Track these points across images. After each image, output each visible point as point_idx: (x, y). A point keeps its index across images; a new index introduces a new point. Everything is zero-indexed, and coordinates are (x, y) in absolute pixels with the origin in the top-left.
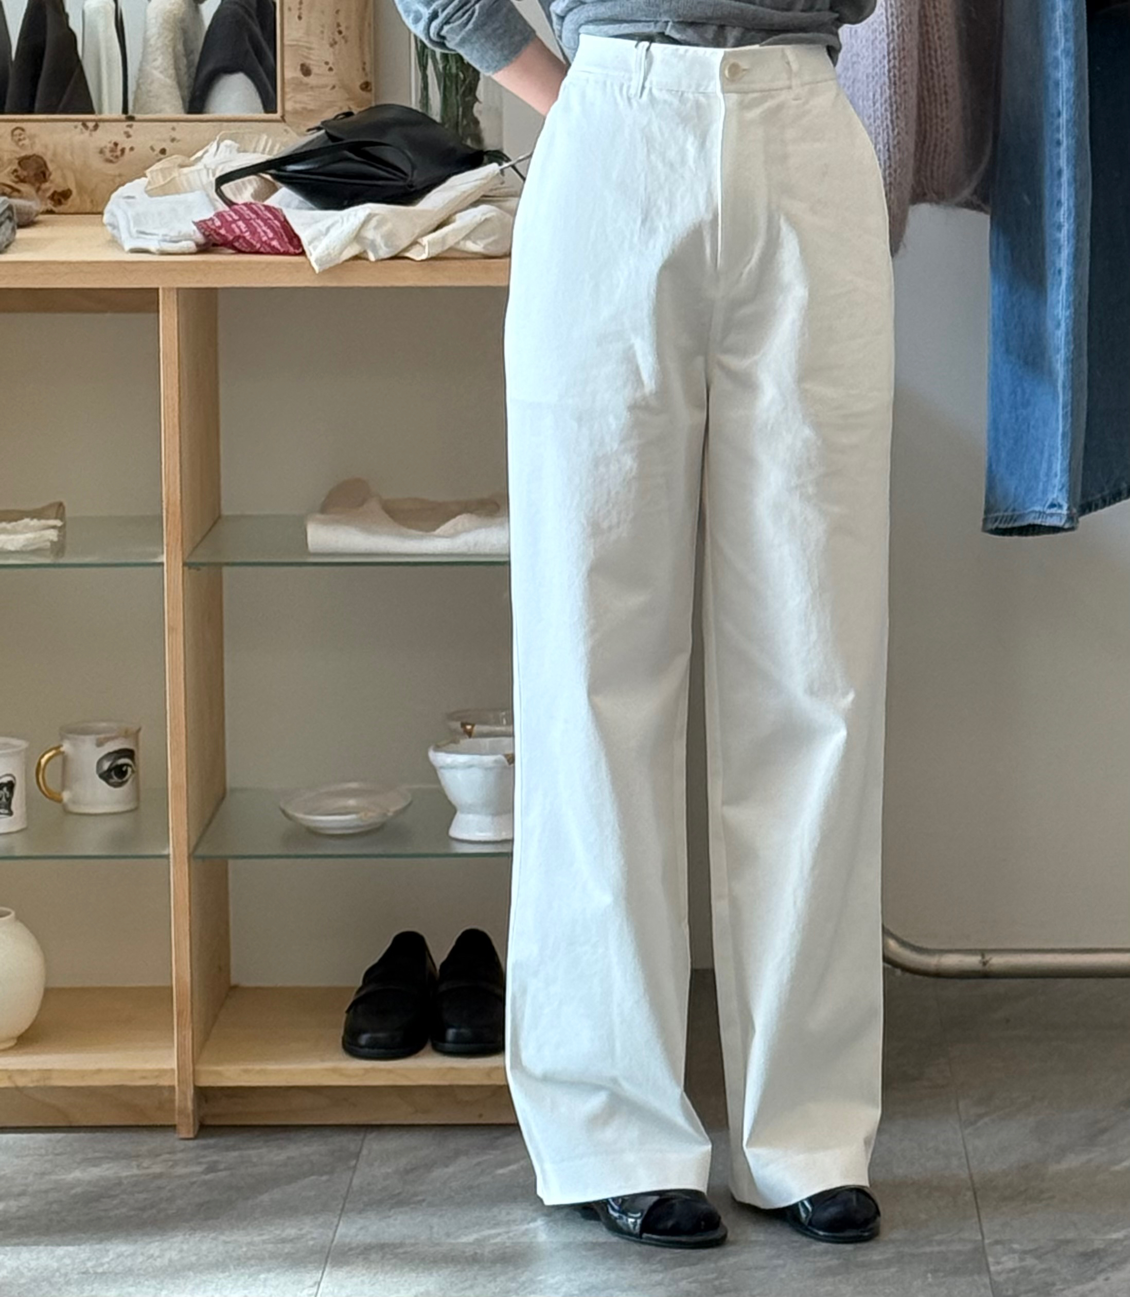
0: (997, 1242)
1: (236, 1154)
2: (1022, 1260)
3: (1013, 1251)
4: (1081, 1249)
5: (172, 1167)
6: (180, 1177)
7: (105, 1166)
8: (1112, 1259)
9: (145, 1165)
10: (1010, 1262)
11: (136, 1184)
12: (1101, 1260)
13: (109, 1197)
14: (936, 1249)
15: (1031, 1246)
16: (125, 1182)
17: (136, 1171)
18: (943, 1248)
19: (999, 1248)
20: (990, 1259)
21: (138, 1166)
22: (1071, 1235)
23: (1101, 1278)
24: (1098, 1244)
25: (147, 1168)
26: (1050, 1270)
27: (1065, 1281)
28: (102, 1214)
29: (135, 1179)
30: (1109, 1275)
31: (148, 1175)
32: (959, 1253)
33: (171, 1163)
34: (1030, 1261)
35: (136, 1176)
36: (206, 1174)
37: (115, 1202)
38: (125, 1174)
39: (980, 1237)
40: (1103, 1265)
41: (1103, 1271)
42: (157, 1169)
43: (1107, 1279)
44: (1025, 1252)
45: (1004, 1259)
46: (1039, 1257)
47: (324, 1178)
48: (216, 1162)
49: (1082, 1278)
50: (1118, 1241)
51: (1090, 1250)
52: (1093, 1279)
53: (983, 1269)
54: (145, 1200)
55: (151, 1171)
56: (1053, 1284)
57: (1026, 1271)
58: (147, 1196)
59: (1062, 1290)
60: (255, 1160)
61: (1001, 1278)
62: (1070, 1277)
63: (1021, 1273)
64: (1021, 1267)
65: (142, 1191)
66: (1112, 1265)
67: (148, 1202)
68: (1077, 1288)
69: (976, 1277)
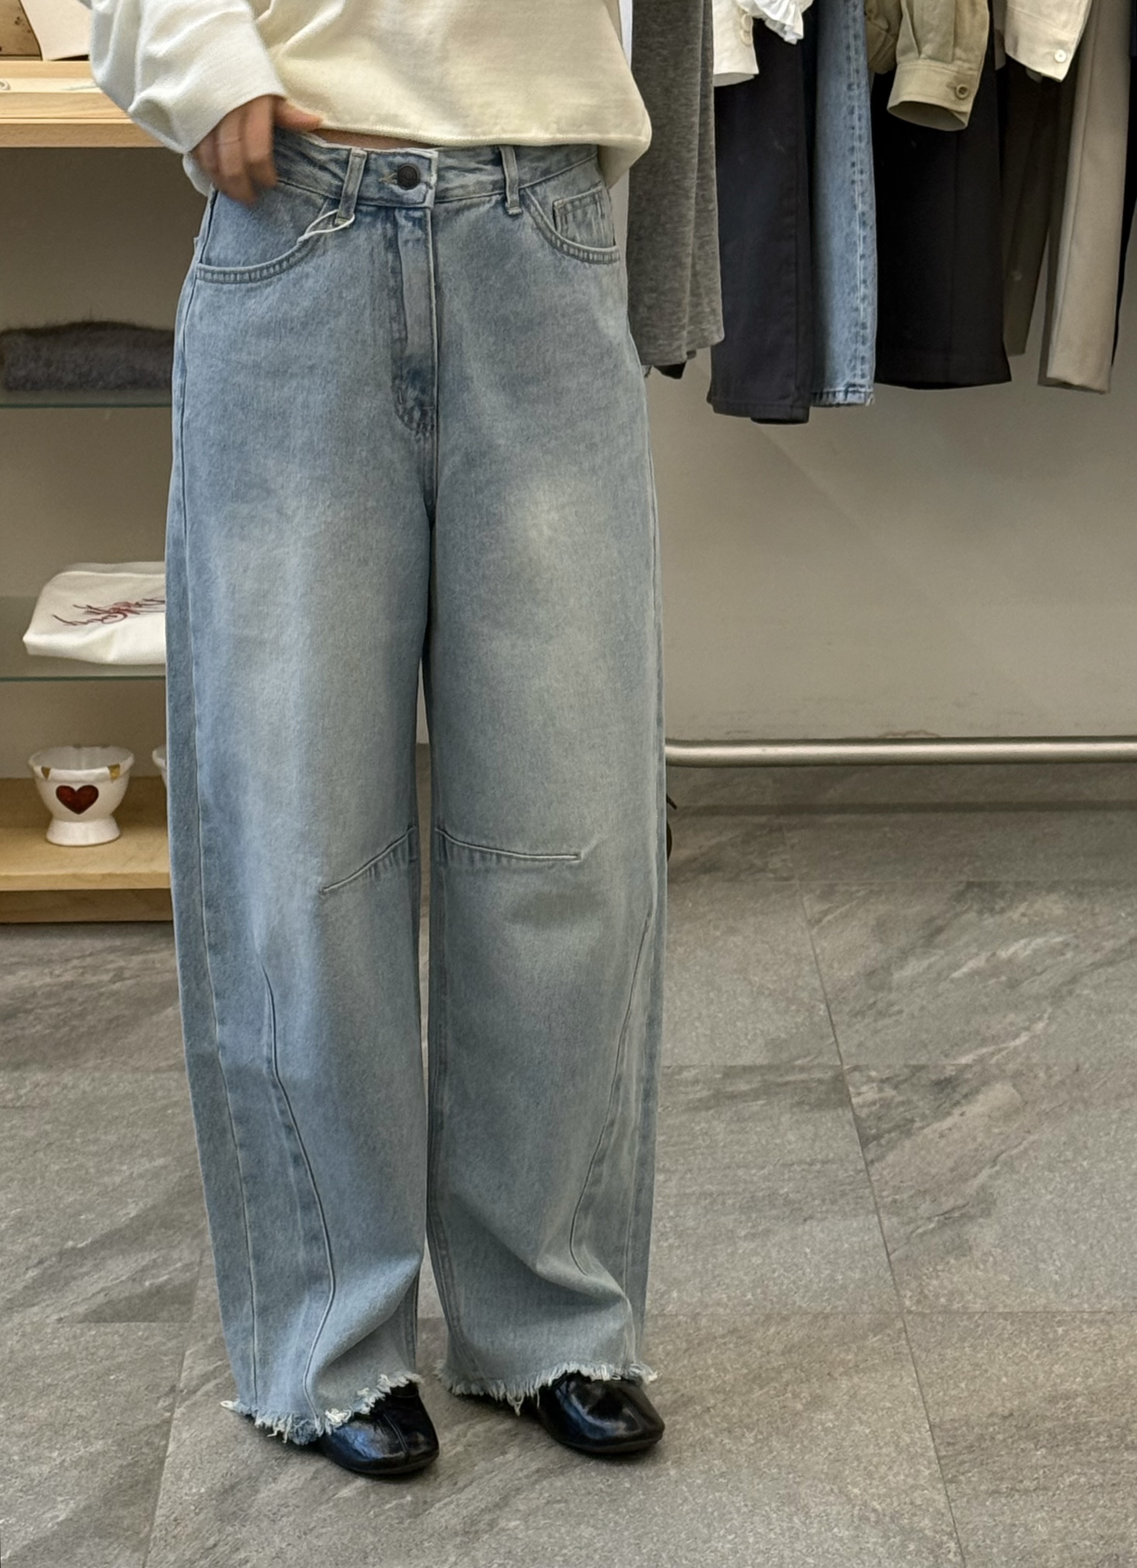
0: (856, 1068)
1: (140, 958)
2: (881, 1090)
3: (870, 1080)
4: (934, 1077)
5: (83, 974)
6: (91, 986)
7: (22, 973)
8: (965, 1090)
9: (57, 972)
10: (869, 1093)
11: (49, 995)
12: (954, 1089)
13: (24, 1011)
14: (799, 1077)
15: (887, 1073)
16: (39, 993)
17: (48, 980)
18: (804, 1076)
19: (857, 1074)
20: (851, 1089)
21: (51, 973)
22: (923, 1060)
23: (957, 1112)
24: (950, 1072)
25: (59, 976)
26: (909, 1102)
27: (924, 1117)
28: (19, 1033)
29: (48, 989)
30: (964, 1109)
31: (61, 984)
32: (820, 1081)
33: (81, 971)
34: (889, 1092)
35: (48, 985)
36: (114, 983)
37: (31, 1017)
38: (37, 984)
39: (839, 1063)
40: (957, 1097)
41: (958, 1103)
42: (68, 977)
43: (962, 1114)
44: (882, 1081)
45: (864, 1089)
46: (896, 1087)
48: (122, 969)
49: (940, 1114)
50: (968, 1066)
51: (942, 1078)
52: (949, 1114)
53: (845, 1101)
54: (59, 1015)
55: (63, 979)
56: (912, 1121)
57: (886, 1104)
58: (60, 1011)
59: (922, 1128)
60: (158, 965)
61: (863, 1113)
62: (927, 1112)
63: (882, 1106)
64: (881, 1099)
65: (54, 1005)
66: (966, 1096)
67: (62, 1017)
68: (936, 1126)
69: (840, 1113)
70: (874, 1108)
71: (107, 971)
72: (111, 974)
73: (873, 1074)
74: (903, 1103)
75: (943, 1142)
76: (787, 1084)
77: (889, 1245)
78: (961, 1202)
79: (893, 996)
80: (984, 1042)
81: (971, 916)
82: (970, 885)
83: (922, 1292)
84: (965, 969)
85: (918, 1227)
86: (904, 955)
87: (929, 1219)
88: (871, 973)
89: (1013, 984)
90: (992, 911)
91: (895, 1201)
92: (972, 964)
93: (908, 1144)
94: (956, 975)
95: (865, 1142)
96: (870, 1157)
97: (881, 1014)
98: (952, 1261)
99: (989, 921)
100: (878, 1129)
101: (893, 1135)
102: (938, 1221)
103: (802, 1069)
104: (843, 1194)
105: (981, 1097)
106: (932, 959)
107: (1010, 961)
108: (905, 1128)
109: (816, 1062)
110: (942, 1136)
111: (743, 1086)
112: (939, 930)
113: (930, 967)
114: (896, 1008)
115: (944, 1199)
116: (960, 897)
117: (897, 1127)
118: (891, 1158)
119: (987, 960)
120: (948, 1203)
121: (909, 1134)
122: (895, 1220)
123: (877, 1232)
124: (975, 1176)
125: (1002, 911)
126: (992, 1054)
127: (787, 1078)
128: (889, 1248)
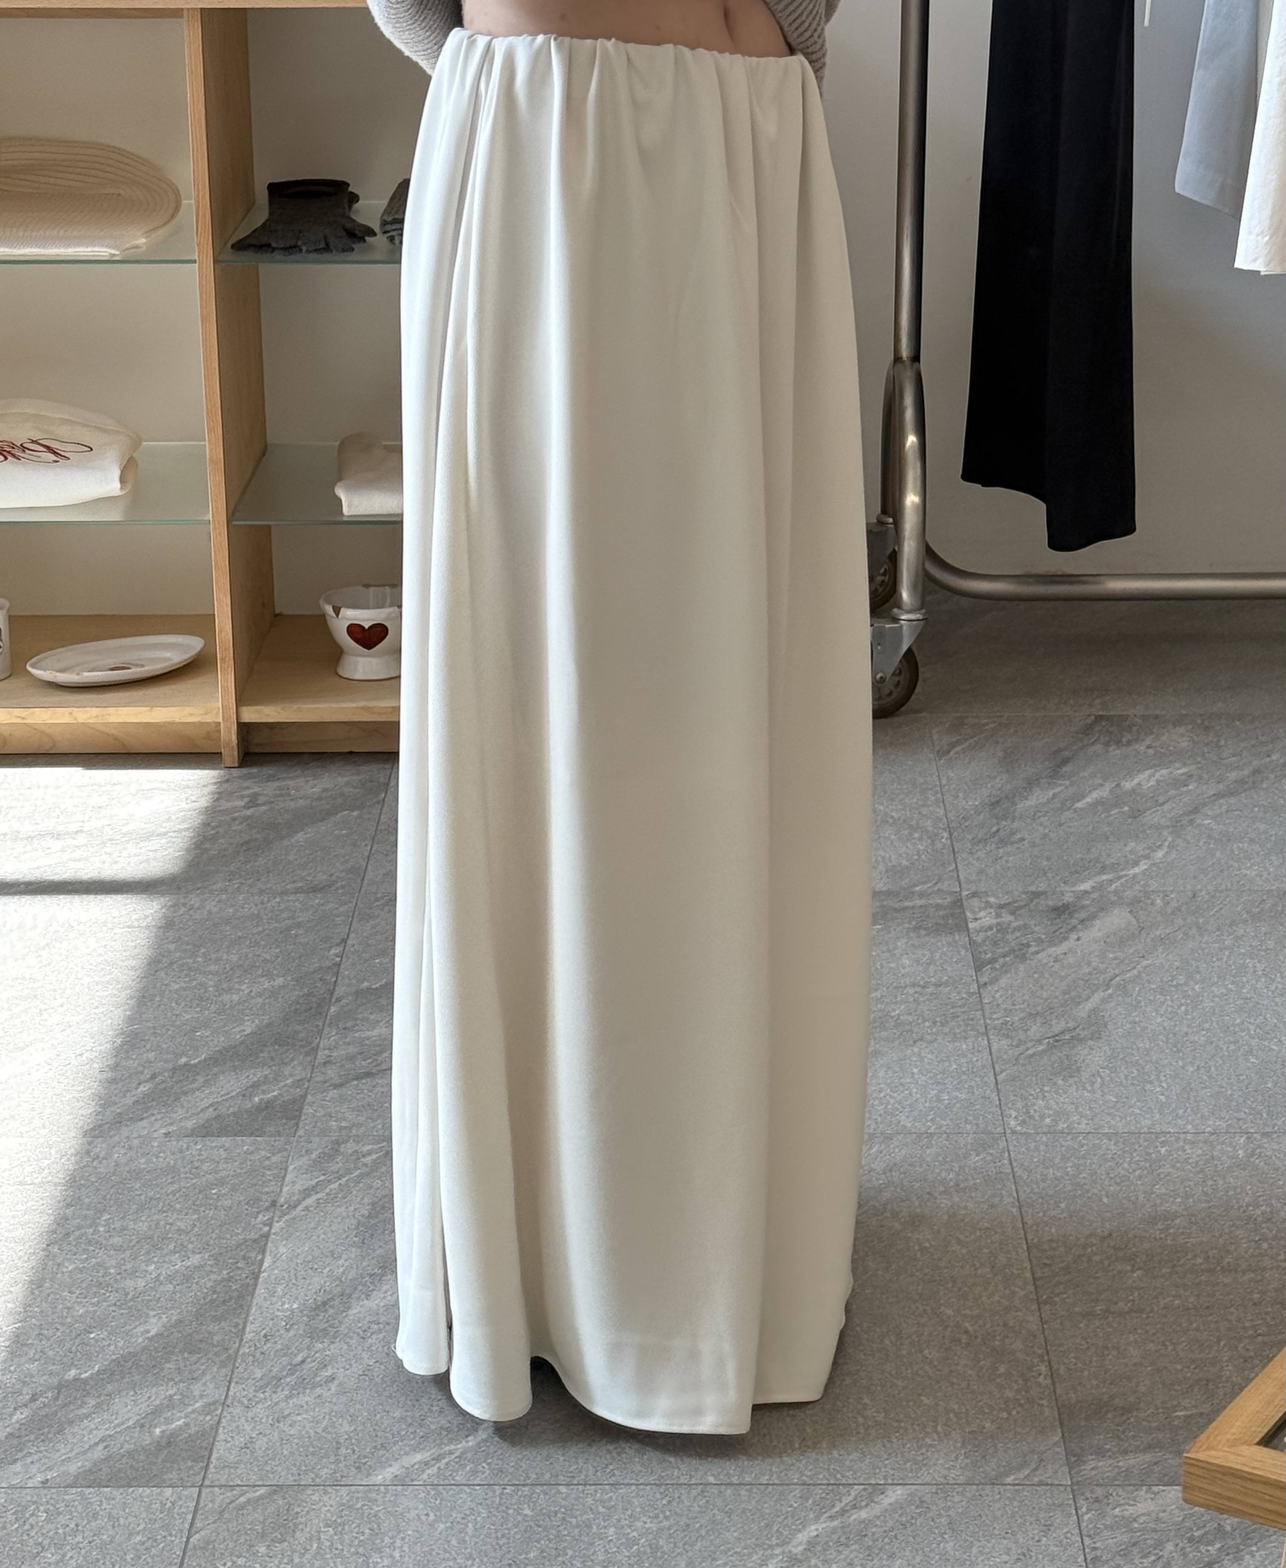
0: (975, 894)
1: (276, 784)
2: (998, 915)
3: (988, 905)
4: (1052, 903)
8: (1083, 915)
10: (987, 918)
11: (183, 820)
12: (1071, 917)
14: (919, 902)
15: (1005, 899)
18: (923, 902)
19: (975, 902)
20: (968, 914)
21: (186, 799)
22: (1042, 887)
23: (1073, 937)
24: (1068, 898)
26: (1025, 926)
27: (1040, 941)
29: (182, 814)
30: (1081, 934)
32: (938, 907)
34: (1007, 918)
36: (249, 808)
39: (959, 889)
40: (1074, 922)
41: (1074, 929)
43: (1078, 939)
44: (1001, 907)
45: (982, 914)
46: (1013, 913)
47: (356, 813)
48: (256, 795)
49: (1056, 938)
50: (1086, 893)
51: (1061, 904)
52: (1066, 939)
53: (962, 926)
56: (1028, 945)
57: (1003, 929)
59: (1037, 953)
60: (293, 792)
61: (980, 938)
62: (1043, 937)
63: (998, 931)
64: (998, 924)
66: (1082, 921)
68: (1052, 950)
69: (957, 937)
70: (989, 933)
71: (242, 797)
72: (246, 800)
73: (992, 900)
74: (1019, 928)
75: (1058, 966)
76: (905, 909)
77: (997, 1066)
78: (1071, 1025)
79: (1015, 825)
80: (1103, 870)
81: (1098, 748)
82: (1099, 719)
83: (1028, 1112)
84: (1088, 800)
85: (1028, 1049)
86: (1031, 784)
87: (1039, 1041)
88: (996, 803)
89: (1136, 814)
90: (1118, 744)
91: (1006, 1023)
92: (1097, 794)
93: (1022, 967)
94: (1079, 805)
95: (979, 965)
96: (984, 979)
97: (1002, 842)
98: (1060, 1082)
99: (1115, 753)
100: (993, 952)
101: (1008, 959)
102: (1048, 1043)
103: (921, 895)
104: (955, 1017)
105: (1097, 923)
106: (1058, 789)
107: (1134, 791)
108: (1021, 952)
109: (936, 888)
110: (1056, 960)
112: (1066, 761)
113: (1054, 796)
114: (1019, 836)
115: (1055, 1022)
116: (1088, 730)
117: (1013, 952)
118: (1004, 981)
119: (1111, 792)
120: (1059, 1026)
121: (1023, 958)
122: (1005, 1042)
123: (986, 1055)
124: (1088, 999)
125: (1130, 743)
126: (1111, 881)
127: (907, 904)
128: (997, 1069)
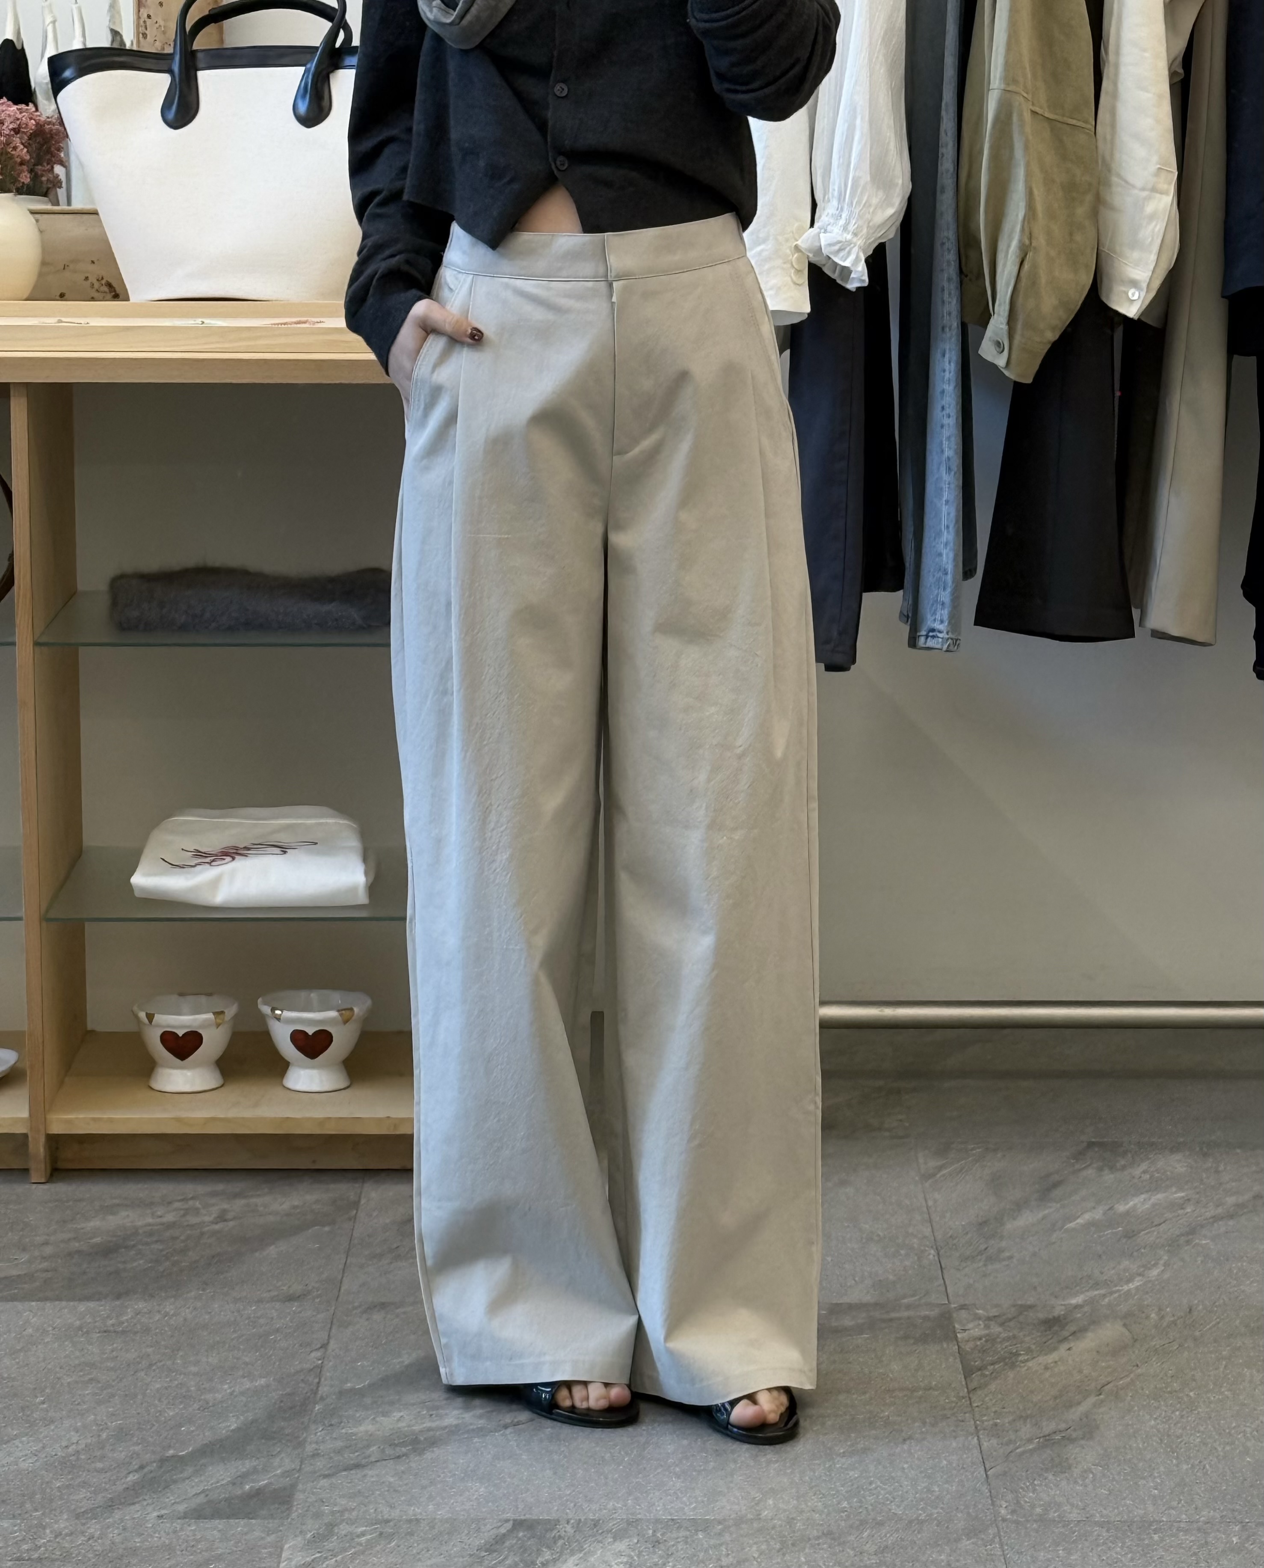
0: (963, 1307)
1: (243, 1202)
2: (987, 1327)
3: (978, 1318)
4: (1041, 1316)
5: (184, 1215)
6: (192, 1226)
7: (124, 1213)
8: (1072, 1328)
9: (159, 1213)
10: (976, 1330)
11: (151, 1234)
12: (1063, 1327)
13: (126, 1247)
14: (906, 1314)
15: (994, 1312)
16: (141, 1231)
17: (150, 1220)
18: (911, 1313)
19: (963, 1314)
20: (957, 1326)
21: (153, 1214)
22: (1031, 1301)
23: (1064, 1347)
24: (1059, 1311)
25: (161, 1217)
26: (1014, 1337)
27: (1029, 1350)
28: (121, 1266)
29: (150, 1228)
30: (1072, 1345)
31: (162, 1224)
32: (926, 1318)
33: (182, 1212)
34: (996, 1329)
35: (149, 1225)
36: (216, 1223)
37: (132, 1253)
38: (140, 1223)
39: (947, 1302)
40: (1065, 1333)
41: (1065, 1339)
42: (170, 1218)
43: (1069, 1349)
44: (989, 1319)
45: (970, 1326)
46: (1002, 1324)
47: (327, 1229)
48: (224, 1211)
49: (1046, 1348)
50: (1077, 1307)
51: (1051, 1317)
52: (1055, 1349)
53: (950, 1335)
54: (162, 1251)
55: (164, 1220)
56: (1017, 1354)
57: (991, 1340)
58: (161, 1247)
59: (1027, 1360)
60: (261, 1209)
61: (968, 1347)
62: (1033, 1347)
63: (987, 1341)
64: (988, 1335)
65: (157, 1242)
66: (1074, 1333)
67: (164, 1253)
68: (1042, 1359)
69: (945, 1345)
70: (980, 1343)
71: (210, 1213)
72: (214, 1216)
73: (981, 1312)
74: (1008, 1339)
75: (1047, 1374)
76: (891, 1320)
77: (986, 1462)
78: (1063, 1426)
79: (1004, 1244)
80: (1096, 1285)
81: (1090, 1172)
82: (1091, 1145)
83: (1018, 1502)
84: (1080, 1221)
85: (1017, 1448)
86: (1019, 1206)
87: (1030, 1440)
88: (984, 1223)
89: (1130, 1235)
90: (1112, 1168)
91: (996, 1425)
92: (1087, 1216)
93: (1011, 1374)
94: (1071, 1225)
95: (968, 1373)
96: (974, 1384)
97: (990, 1260)
98: (1051, 1477)
99: (1109, 1177)
100: (983, 1360)
101: (997, 1367)
102: (1039, 1442)
103: (908, 1307)
104: (945, 1417)
105: (1090, 1335)
106: (1046, 1212)
107: (1127, 1213)
108: (1010, 1360)
109: (923, 1301)
110: (1046, 1368)
111: (847, 1321)
112: (1056, 1185)
113: (1044, 1218)
114: (1007, 1254)
115: (1044, 1424)
116: (1079, 1155)
117: (1002, 1359)
118: (993, 1387)
119: (1104, 1214)
120: (1048, 1427)
121: (1013, 1366)
122: (994, 1441)
123: (976, 1452)
124: (1079, 1403)
125: (1124, 1168)
126: (1104, 1296)
127: (893, 1315)
128: (987, 1467)
